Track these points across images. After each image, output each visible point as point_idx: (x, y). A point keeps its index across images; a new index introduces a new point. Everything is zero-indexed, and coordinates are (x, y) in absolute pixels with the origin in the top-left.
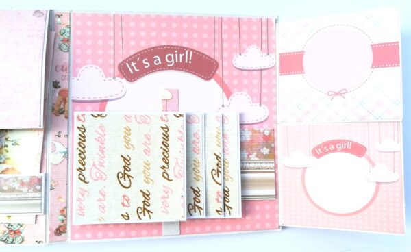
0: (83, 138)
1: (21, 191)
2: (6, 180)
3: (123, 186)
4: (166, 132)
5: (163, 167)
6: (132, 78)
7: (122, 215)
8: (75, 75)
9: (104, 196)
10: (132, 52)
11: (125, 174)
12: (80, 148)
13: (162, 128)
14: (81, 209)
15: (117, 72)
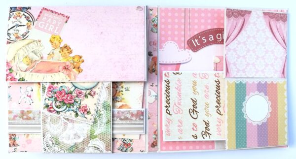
0: (168, 87)
1: (132, 120)
2: (123, 113)
3: (193, 117)
4: (218, 84)
5: (217, 107)
6: (195, 49)
7: (193, 136)
8: (161, 47)
9: (181, 123)
10: (196, 33)
11: (194, 110)
12: (167, 94)
13: (216, 81)
14: (168, 131)
15: (187, 46)
